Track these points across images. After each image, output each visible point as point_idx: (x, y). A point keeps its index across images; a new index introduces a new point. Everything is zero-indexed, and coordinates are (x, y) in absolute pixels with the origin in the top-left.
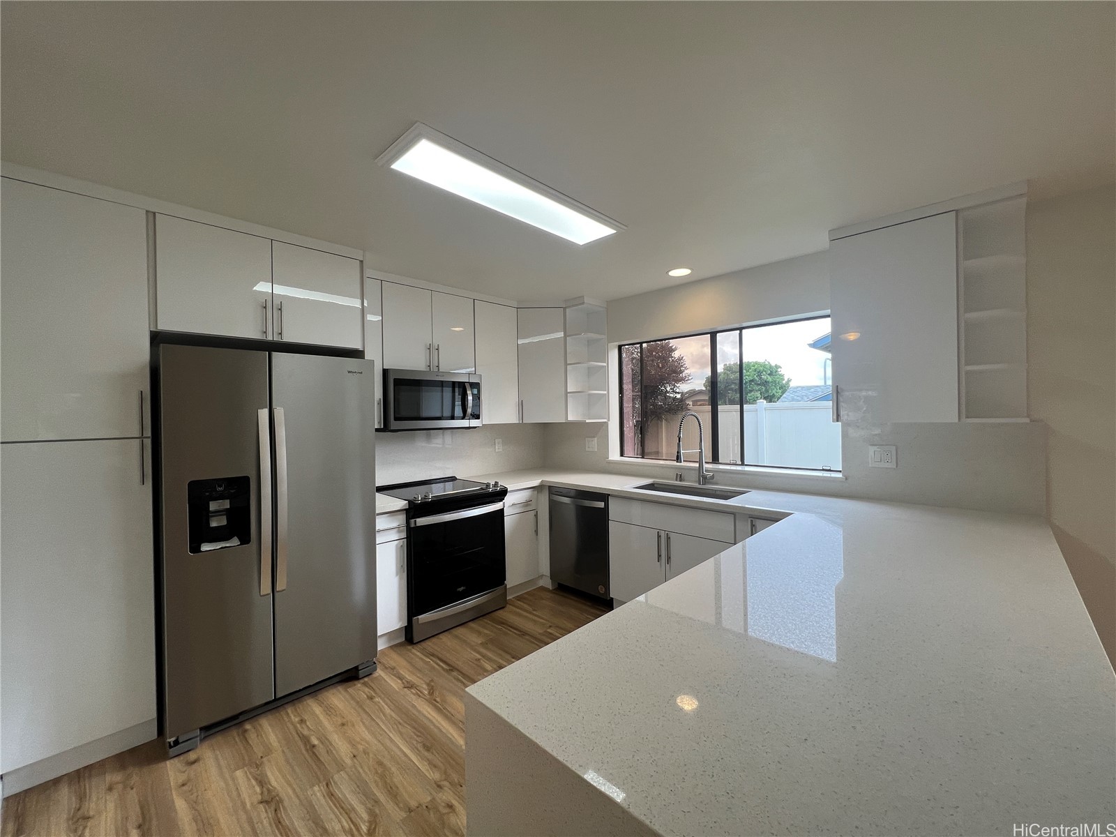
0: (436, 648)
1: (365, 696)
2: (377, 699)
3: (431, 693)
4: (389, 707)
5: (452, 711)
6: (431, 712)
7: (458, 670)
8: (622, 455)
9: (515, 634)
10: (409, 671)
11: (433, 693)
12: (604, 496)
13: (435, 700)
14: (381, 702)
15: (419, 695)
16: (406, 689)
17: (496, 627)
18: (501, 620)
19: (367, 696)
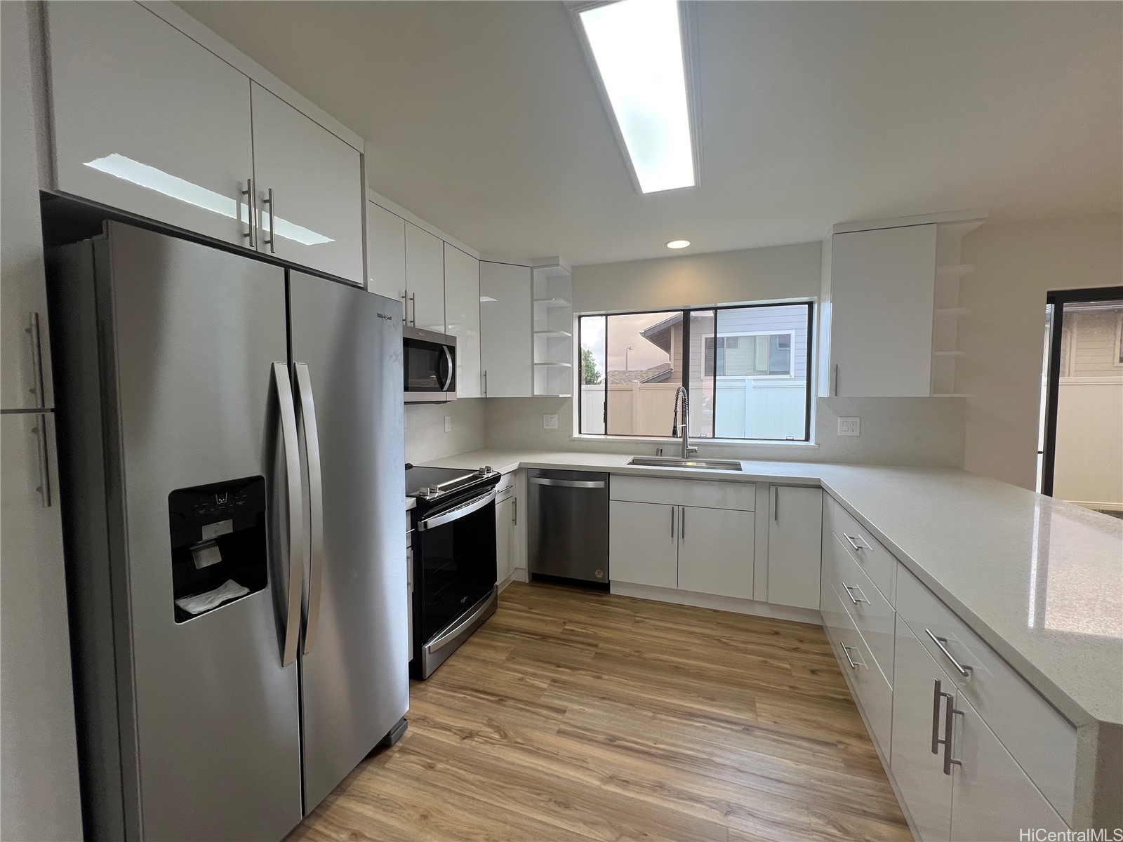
0: (457, 678)
1: (421, 767)
2: (440, 766)
3: (505, 736)
4: (465, 770)
5: (551, 749)
6: (527, 759)
7: (512, 698)
8: (580, 433)
9: (537, 639)
10: (449, 716)
11: (505, 733)
12: (604, 476)
13: (516, 742)
14: (448, 767)
15: (489, 741)
16: (466, 741)
17: (507, 637)
18: (505, 627)
19: (423, 766)
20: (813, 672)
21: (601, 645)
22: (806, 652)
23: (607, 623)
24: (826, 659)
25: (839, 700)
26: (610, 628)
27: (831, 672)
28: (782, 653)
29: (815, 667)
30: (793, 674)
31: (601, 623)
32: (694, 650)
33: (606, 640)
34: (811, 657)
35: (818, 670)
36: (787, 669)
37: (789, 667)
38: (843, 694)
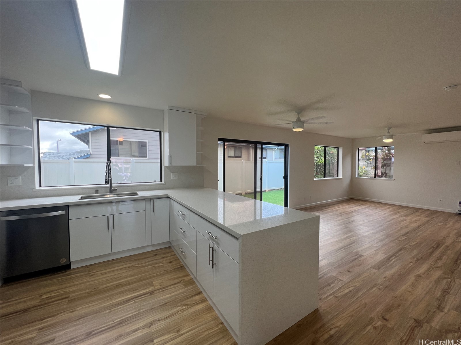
8: (40, 186)
12: (66, 207)
20: (170, 262)
21: (71, 295)
22: (167, 257)
23: (72, 284)
24: (174, 256)
25: (179, 268)
26: (74, 285)
27: (176, 260)
28: (160, 260)
29: (170, 261)
30: (164, 266)
31: (68, 285)
32: (124, 275)
33: (74, 292)
34: (169, 257)
35: (172, 261)
36: (162, 265)
37: (162, 264)
38: (180, 265)
